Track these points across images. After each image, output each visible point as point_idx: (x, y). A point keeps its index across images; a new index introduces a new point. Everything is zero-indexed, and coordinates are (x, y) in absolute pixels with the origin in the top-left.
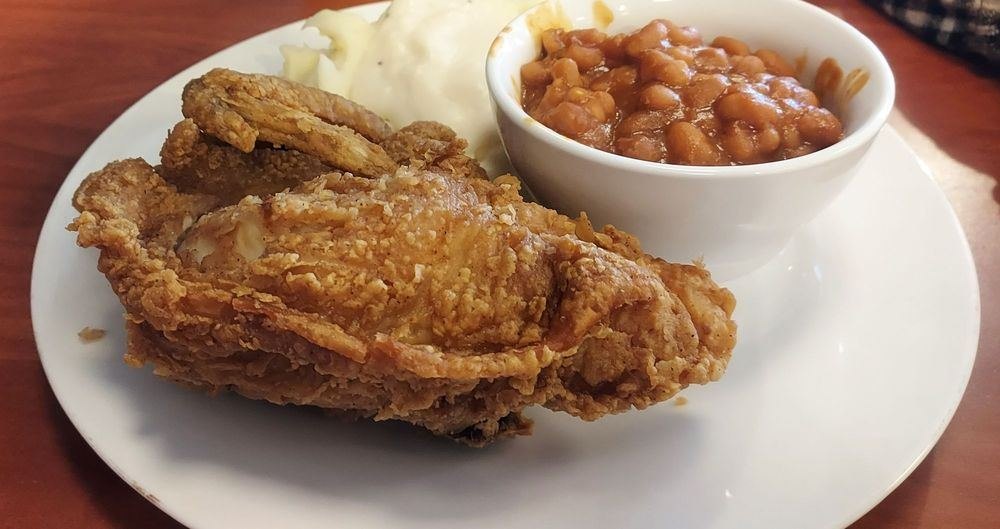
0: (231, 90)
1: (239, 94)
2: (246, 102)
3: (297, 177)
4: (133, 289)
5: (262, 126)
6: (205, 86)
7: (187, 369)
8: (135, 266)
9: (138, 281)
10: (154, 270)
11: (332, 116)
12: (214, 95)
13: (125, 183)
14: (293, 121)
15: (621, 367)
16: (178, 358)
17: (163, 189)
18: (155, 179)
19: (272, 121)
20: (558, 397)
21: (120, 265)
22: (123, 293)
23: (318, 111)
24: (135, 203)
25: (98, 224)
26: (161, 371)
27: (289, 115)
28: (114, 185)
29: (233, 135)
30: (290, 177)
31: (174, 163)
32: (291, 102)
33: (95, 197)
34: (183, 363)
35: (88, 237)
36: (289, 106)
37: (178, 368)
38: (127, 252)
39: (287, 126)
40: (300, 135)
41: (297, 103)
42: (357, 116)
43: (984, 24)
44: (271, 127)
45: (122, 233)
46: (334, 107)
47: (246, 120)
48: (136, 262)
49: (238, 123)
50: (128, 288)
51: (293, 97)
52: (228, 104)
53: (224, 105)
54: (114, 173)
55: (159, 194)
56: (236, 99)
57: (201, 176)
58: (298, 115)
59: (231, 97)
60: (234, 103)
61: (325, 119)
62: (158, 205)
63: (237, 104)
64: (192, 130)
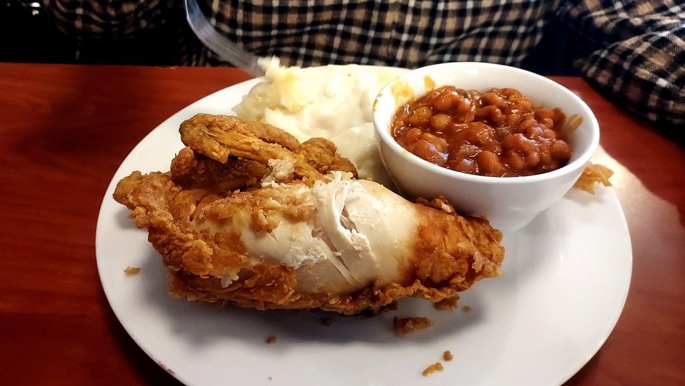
0: (209, 126)
1: (215, 129)
2: (219, 133)
3: (247, 174)
4: (174, 252)
5: (230, 147)
6: (194, 125)
7: (206, 294)
8: (174, 238)
9: (176, 247)
10: (189, 240)
11: (267, 138)
12: (200, 130)
13: (155, 188)
14: (249, 144)
15: (451, 271)
16: (201, 289)
17: (175, 189)
18: (170, 183)
19: (236, 144)
20: (419, 290)
21: (164, 238)
22: (167, 254)
23: (259, 135)
24: (162, 199)
25: (147, 214)
26: (191, 298)
27: (246, 140)
28: (149, 189)
29: (214, 153)
30: (244, 175)
31: (179, 173)
32: (244, 131)
33: (140, 198)
34: (203, 292)
35: (143, 223)
36: (244, 134)
37: (201, 295)
38: (168, 230)
39: (245, 146)
40: (254, 152)
41: (248, 132)
42: (281, 137)
43: (677, 118)
44: (235, 147)
45: (165, 219)
46: (268, 132)
47: (221, 144)
48: (174, 235)
49: (217, 147)
50: (170, 252)
51: (245, 128)
52: (210, 136)
53: (207, 136)
54: (148, 182)
55: (173, 192)
56: (214, 132)
57: (194, 178)
58: (251, 140)
59: (210, 131)
60: (213, 134)
61: (264, 140)
62: (174, 199)
63: (215, 135)
64: (190, 154)
